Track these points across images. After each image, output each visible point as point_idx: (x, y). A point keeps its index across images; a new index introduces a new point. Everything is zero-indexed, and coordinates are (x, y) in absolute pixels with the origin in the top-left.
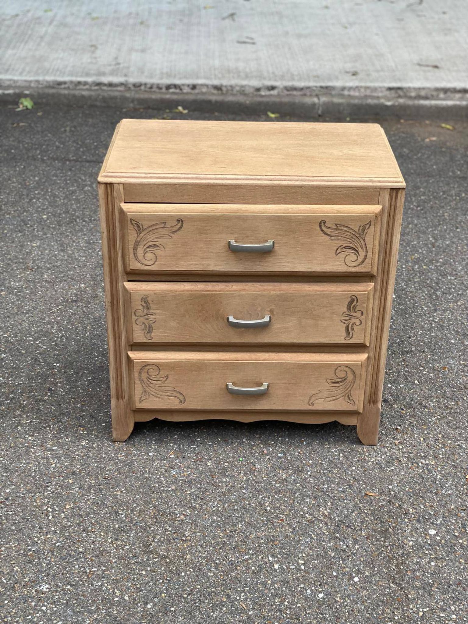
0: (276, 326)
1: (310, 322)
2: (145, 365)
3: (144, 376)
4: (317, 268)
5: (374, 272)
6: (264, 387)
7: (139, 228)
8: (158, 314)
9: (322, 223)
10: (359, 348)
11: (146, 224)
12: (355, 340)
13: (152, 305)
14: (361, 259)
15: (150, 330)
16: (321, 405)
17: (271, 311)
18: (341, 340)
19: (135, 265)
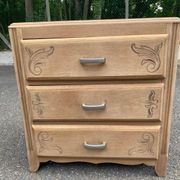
0: (108, 109)
1: (128, 107)
2: (41, 132)
3: (40, 138)
4: (130, 73)
5: (165, 75)
6: (104, 145)
7: (31, 53)
8: (45, 104)
9: (133, 45)
10: (156, 122)
11: (34, 50)
12: (154, 117)
13: (41, 98)
14: (157, 66)
15: (41, 113)
16: (135, 155)
17: (106, 101)
18: (146, 118)
19: (31, 75)
